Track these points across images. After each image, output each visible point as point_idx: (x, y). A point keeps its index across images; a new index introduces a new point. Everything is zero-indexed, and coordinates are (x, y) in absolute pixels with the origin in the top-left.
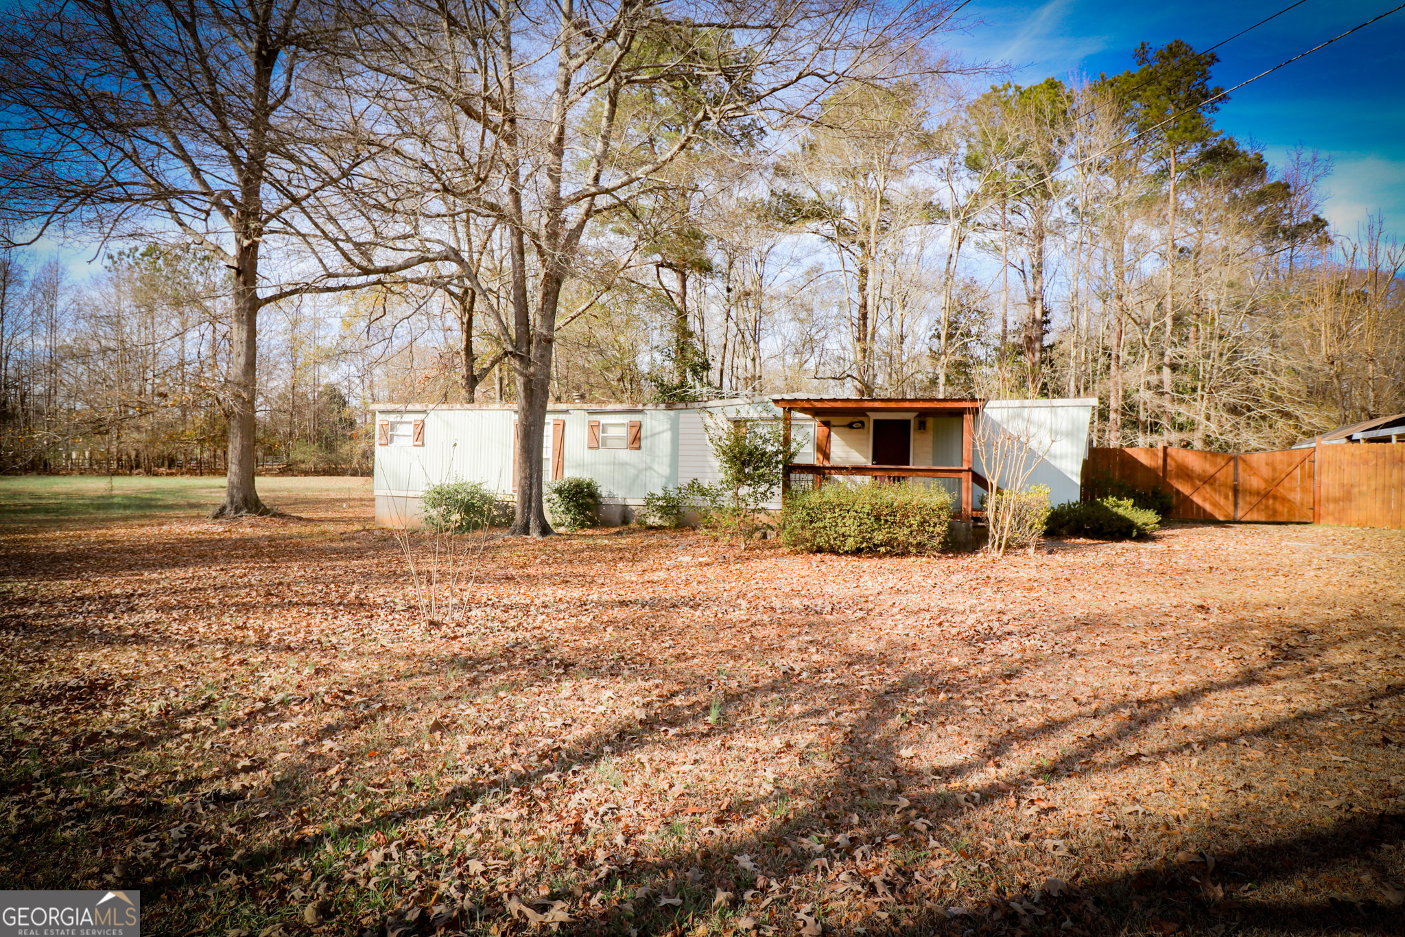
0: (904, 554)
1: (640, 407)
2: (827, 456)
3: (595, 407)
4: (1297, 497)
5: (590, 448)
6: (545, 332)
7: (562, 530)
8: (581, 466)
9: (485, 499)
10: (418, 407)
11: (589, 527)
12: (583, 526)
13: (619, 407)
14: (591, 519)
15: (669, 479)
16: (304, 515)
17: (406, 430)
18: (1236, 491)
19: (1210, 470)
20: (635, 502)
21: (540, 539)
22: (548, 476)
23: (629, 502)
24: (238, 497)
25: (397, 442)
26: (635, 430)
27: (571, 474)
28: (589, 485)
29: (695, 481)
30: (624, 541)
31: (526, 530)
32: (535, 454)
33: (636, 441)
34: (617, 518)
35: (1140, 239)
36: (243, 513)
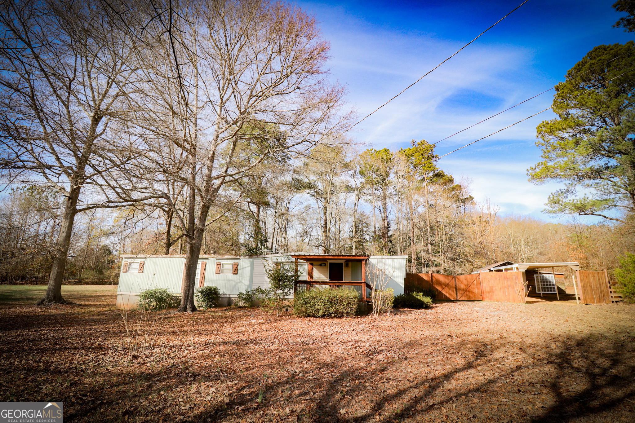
0: (342, 317)
1: (238, 257)
2: (312, 277)
3: (219, 257)
4: (476, 291)
5: (217, 274)
6: (201, 227)
7: (201, 309)
8: (212, 281)
9: (169, 296)
10: (142, 256)
11: (214, 307)
12: (211, 307)
13: (229, 257)
14: (214, 304)
15: (249, 286)
16: (82, 303)
17: (136, 266)
18: (456, 289)
19: (447, 281)
20: (234, 296)
21: (191, 313)
22: (197, 286)
23: (231, 296)
24: (51, 295)
25: (131, 271)
26: (235, 266)
27: (208, 284)
28: (215, 289)
29: (259, 287)
30: (228, 314)
31: (185, 309)
32: (192, 276)
33: (236, 271)
34: (226, 303)
35: (417, 201)
36: (53, 302)
